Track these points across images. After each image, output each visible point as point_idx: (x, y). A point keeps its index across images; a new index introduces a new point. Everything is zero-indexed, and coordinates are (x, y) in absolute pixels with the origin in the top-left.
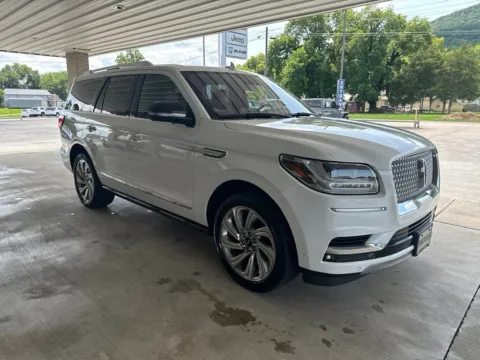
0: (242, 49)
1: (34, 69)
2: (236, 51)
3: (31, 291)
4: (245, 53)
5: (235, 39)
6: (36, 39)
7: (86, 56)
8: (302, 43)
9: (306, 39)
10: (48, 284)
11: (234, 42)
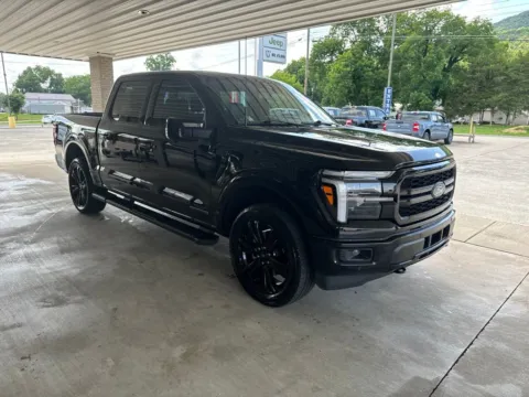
0: (281, 53)
1: (57, 72)
2: (273, 55)
3: (43, 300)
4: (284, 57)
5: (273, 42)
6: (58, 44)
7: (111, 60)
8: (348, 45)
9: (353, 42)
10: (61, 294)
11: (272, 46)
